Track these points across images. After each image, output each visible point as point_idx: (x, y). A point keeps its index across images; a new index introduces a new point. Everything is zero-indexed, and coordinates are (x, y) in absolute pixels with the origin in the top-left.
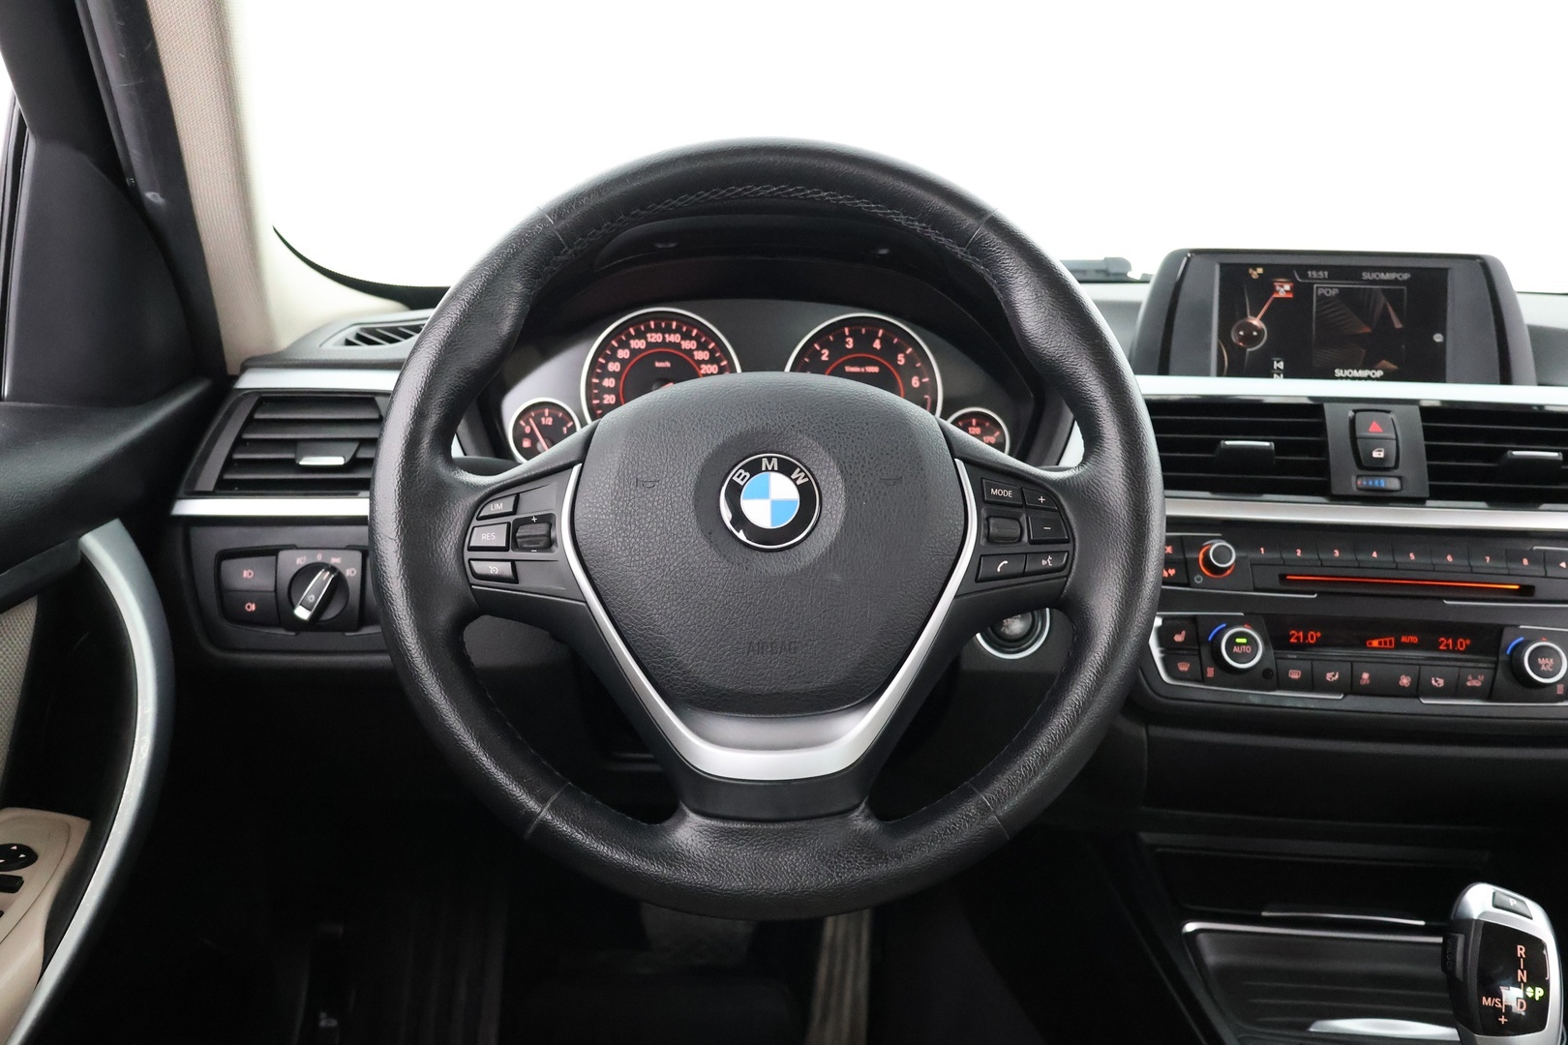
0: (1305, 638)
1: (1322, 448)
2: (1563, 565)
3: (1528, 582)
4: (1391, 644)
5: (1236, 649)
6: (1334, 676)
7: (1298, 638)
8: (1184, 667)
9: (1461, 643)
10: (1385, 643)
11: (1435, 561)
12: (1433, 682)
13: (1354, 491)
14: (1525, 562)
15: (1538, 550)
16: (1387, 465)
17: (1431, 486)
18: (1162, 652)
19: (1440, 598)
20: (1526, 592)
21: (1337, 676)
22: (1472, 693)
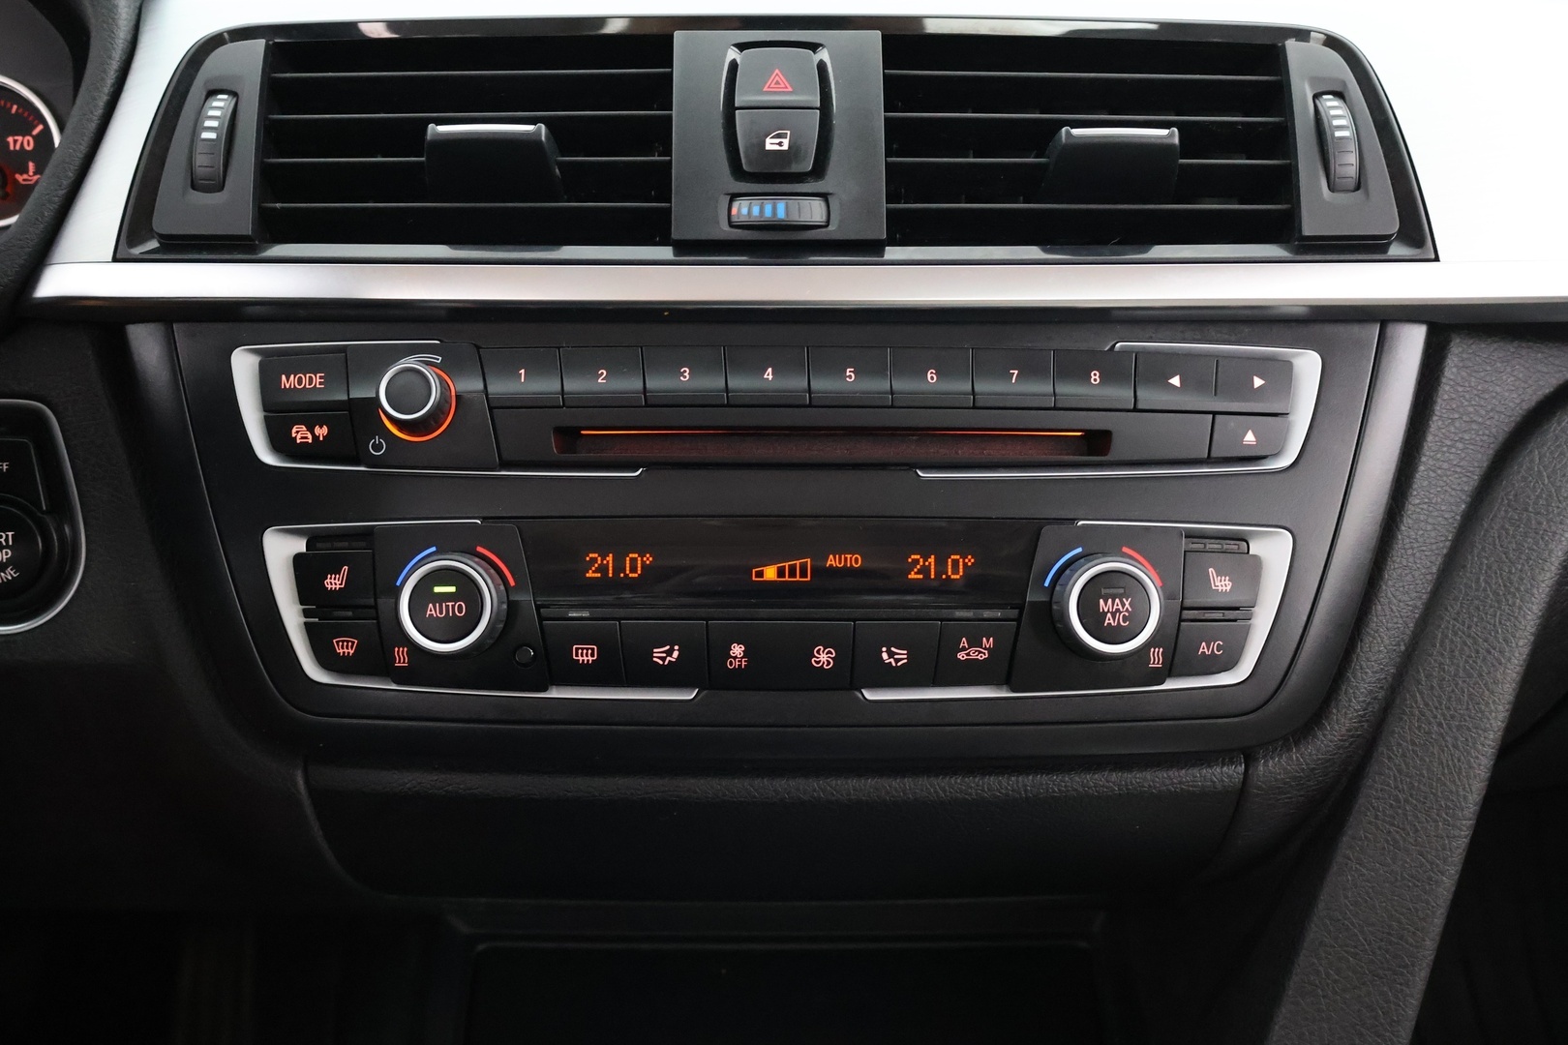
0: (619, 567)
1: (659, 134)
2: (1176, 381)
3: (1097, 421)
4: (803, 574)
5: (432, 610)
6: (669, 653)
7: (603, 569)
8: (345, 648)
9: (955, 563)
10: (792, 573)
11: (899, 385)
12: (885, 656)
13: (724, 231)
14: (1095, 377)
15: (1125, 352)
16: (795, 168)
17: (891, 215)
18: (306, 613)
19: (912, 466)
20: (1096, 444)
21: (676, 654)
22: (971, 674)
